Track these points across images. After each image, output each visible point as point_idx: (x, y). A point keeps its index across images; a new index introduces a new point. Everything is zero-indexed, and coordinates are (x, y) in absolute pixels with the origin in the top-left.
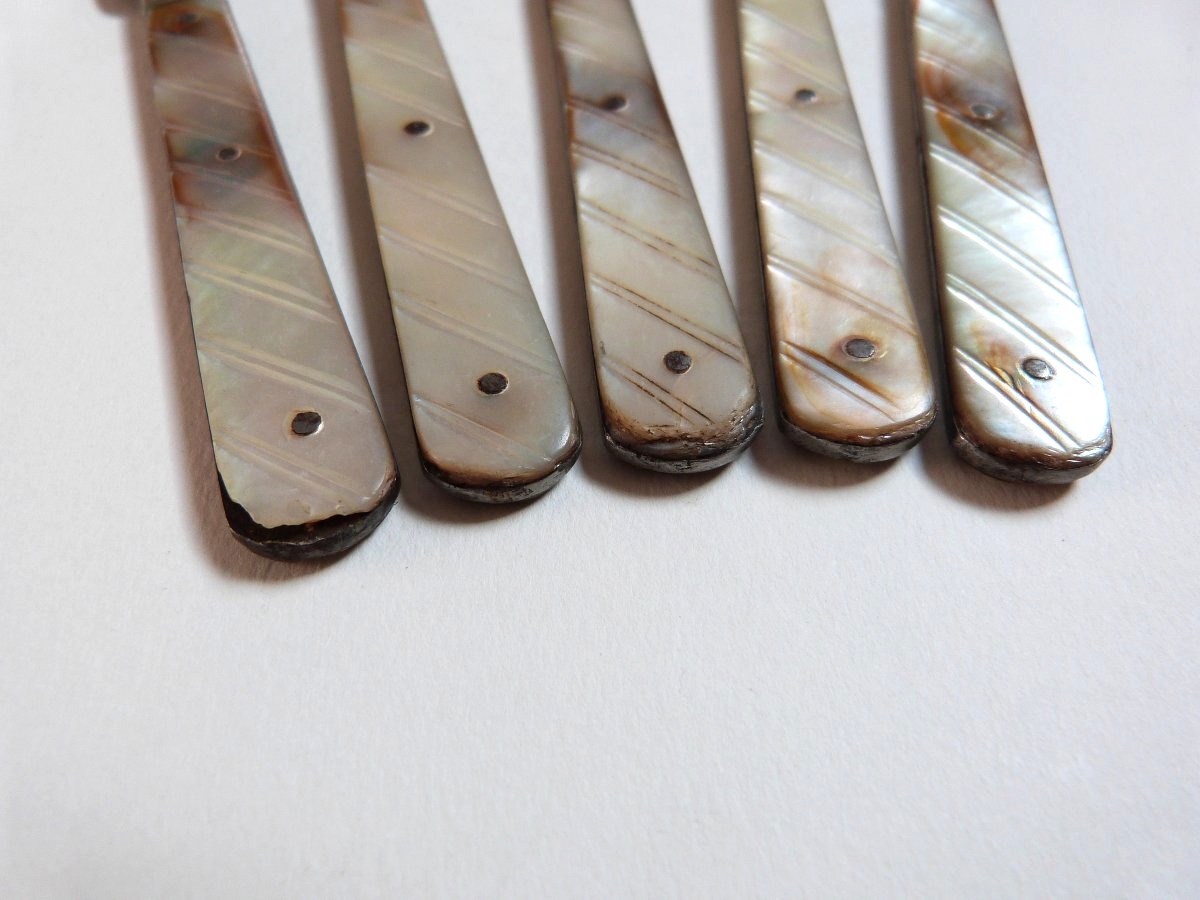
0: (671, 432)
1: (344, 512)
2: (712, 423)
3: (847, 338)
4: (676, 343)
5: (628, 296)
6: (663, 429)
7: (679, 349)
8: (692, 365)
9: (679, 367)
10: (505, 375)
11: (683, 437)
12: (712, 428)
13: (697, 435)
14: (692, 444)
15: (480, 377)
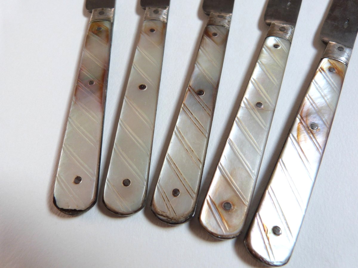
0: (164, 214)
1: (77, 209)
2: (176, 216)
3: (226, 201)
4: (178, 186)
5: (173, 165)
6: (163, 213)
7: (178, 189)
8: (179, 195)
9: (176, 195)
10: (131, 181)
11: (167, 217)
12: (175, 217)
13: (171, 218)
14: (169, 219)
15: (124, 179)
